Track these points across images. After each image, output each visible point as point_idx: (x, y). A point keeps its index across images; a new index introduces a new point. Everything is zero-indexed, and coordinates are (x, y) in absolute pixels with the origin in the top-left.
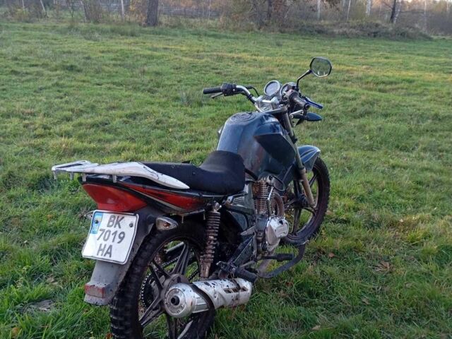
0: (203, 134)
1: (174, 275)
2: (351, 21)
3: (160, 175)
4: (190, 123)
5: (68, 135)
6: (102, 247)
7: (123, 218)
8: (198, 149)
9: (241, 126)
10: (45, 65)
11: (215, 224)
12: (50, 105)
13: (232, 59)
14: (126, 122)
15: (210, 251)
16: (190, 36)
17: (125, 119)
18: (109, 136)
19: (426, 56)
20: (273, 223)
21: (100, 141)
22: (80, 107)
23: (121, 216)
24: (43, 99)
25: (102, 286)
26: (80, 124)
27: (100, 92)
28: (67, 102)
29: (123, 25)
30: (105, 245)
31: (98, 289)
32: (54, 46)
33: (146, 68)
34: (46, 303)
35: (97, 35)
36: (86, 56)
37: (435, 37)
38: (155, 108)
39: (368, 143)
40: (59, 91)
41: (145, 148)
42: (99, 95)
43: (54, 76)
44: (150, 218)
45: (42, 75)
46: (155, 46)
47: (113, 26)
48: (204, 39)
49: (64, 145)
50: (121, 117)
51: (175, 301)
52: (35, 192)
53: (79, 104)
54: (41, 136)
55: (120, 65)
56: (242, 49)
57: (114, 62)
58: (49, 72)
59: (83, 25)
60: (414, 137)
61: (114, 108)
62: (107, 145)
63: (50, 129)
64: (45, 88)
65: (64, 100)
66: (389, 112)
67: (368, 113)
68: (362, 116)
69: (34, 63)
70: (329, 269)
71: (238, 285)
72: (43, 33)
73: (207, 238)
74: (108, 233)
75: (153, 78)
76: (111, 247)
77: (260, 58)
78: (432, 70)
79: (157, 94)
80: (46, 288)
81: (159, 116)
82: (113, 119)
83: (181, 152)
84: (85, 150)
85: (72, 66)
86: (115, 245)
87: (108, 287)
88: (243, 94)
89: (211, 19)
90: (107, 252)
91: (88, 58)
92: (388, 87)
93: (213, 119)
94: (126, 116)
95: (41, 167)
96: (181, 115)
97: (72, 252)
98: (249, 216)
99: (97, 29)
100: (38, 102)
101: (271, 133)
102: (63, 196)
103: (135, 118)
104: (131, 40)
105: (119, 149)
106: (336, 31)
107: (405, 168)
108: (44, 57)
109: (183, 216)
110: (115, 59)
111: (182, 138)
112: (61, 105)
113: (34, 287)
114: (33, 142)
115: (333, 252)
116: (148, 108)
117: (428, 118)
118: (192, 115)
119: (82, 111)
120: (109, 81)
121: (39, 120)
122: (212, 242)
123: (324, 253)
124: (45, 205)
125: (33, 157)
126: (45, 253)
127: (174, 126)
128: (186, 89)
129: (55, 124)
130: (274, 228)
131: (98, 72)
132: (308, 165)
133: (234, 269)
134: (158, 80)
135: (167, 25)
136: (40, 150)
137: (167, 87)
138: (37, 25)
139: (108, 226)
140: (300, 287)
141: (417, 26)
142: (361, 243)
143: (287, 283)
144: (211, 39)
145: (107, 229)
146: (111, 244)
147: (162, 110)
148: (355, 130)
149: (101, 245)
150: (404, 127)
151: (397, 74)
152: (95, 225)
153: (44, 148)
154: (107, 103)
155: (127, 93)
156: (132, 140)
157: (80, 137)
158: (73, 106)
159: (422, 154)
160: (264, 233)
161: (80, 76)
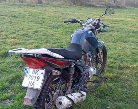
0: (60, 37)
1: (57, 91)
2: (102, 2)
3: (53, 53)
4: (55, 34)
5: (14, 38)
6: (30, 82)
7: (39, 70)
8: (59, 43)
9: (80, 34)
10: (6, 16)
11: (72, 71)
12: (8, 28)
13: (67, 14)
14: (34, 34)
15: (71, 81)
16: (52, 7)
17: (33, 33)
18: (28, 38)
19: (126, 13)
20: (92, 69)
21: (25, 40)
22: (18, 29)
23: (38, 70)
24: (6, 26)
25: (31, 98)
26: (18, 35)
27: (25, 24)
28: (13, 27)
29: (31, 3)
30: (32, 82)
31: (29, 100)
32: (9, 10)
33: (39, 17)
34: (8, 100)
35: (22, 6)
36: (19, 13)
37: (128, 8)
38: (43, 29)
39: (113, 40)
40: (11, 24)
41: (41, 42)
42: (24, 25)
43: (9, 19)
44: (49, 70)
45: (5, 19)
46: (42, 10)
47: (28, 4)
48: (57, 8)
49: (13, 42)
50: (32, 32)
51: (60, 103)
52: (3, 58)
53: (18, 28)
54: (5, 38)
55: (31, 16)
56: (69, 11)
57: (28, 15)
58: (8, 18)
59: (18, 3)
60: (128, 38)
61: (29, 29)
62: (28, 42)
63: (8, 36)
64: (6, 23)
65: (12, 27)
66: (118, 30)
67: (112, 31)
68: (110, 31)
69: (2, 15)
70: (109, 85)
71: (82, 94)
72: (5, 6)
73: (69, 76)
74: (32, 77)
75: (42, 19)
76: (34, 82)
77: (75, 14)
78: (129, 17)
79: (43, 25)
80: (8, 94)
81: (45, 32)
82: (29, 33)
83: (53, 43)
84: (20, 43)
85: (15, 16)
86: (36, 82)
87: (33, 99)
88: (79, 23)
89: (59, 2)
90: (32, 85)
91: (20, 13)
92: (116, 23)
93: (62, 33)
94: (34, 32)
95: (5, 49)
96: (52, 31)
97: (17, 80)
98: (84, 67)
99: (22, 5)
100: (3, 27)
101: (90, 36)
102: (13, 59)
103: (37, 32)
104: (34, 8)
105: (32, 43)
106: (98, 5)
107: (127, 48)
108: (6, 13)
109: (61, 69)
110: (29, 14)
111: (53, 39)
112: (12, 28)
113: (3, 94)
114: (2, 40)
115: (110, 78)
116: (41, 29)
117: (131, 32)
118: (55, 31)
119: (19, 30)
120: (27, 20)
121: (4, 33)
122: (72, 78)
123: (107, 79)
124: (7, 63)
125: (2, 46)
126: (7, 81)
127: (50, 35)
128: (53, 23)
129: (10, 34)
130: (92, 71)
131: (24, 18)
132: (101, 48)
133: (80, 88)
134: (44, 20)
135: (45, 4)
136: (5, 43)
137: (46, 23)
138: (3, 3)
139: (32, 74)
140: (101, 92)
141: (122, 4)
142: (119, 74)
143: (96, 90)
144: (59, 8)
145: (32, 75)
146: (34, 81)
147: (45, 30)
148: (109, 36)
149: (30, 81)
150: (124, 35)
151: (119, 19)
152: (27, 73)
153: (6, 42)
154: (27, 27)
155: (33, 24)
156: (36, 40)
157: (18, 39)
158: (15, 29)
159: (131, 44)
160: (89, 73)
161: (17, 19)
